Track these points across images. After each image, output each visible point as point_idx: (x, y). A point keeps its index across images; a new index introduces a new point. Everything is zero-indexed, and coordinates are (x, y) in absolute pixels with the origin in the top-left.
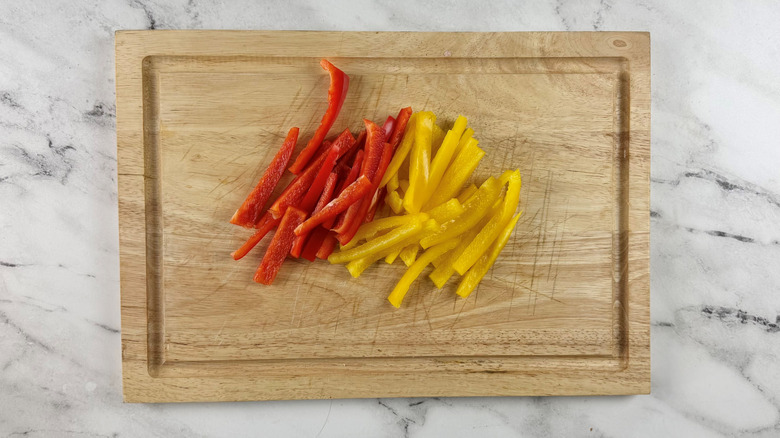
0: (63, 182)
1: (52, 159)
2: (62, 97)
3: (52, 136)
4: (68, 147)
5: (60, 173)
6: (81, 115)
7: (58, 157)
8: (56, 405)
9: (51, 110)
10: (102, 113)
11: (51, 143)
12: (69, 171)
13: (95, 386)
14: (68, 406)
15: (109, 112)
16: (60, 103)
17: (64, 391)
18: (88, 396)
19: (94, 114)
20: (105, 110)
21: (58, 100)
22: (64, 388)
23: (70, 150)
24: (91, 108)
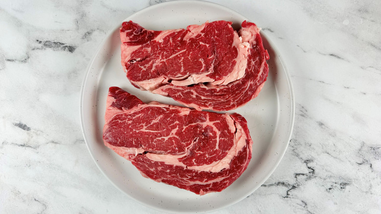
0: (363, 144)
1: (370, 157)
2: (364, 194)
3: (370, 171)
4: (360, 164)
5: (365, 148)
6: (353, 183)
7: (366, 158)
8: (367, 11)
9: (371, 186)
10: (341, 184)
11: (371, 166)
12: (360, 150)
13: (344, 23)
14: (360, 11)
15: (337, 185)
16: (365, 190)
17: (362, 19)
18: (348, 17)
19: (345, 184)
20: (339, 186)
21: (367, 192)
22: (362, 21)
23: (359, 162)
24: (347, 187)
